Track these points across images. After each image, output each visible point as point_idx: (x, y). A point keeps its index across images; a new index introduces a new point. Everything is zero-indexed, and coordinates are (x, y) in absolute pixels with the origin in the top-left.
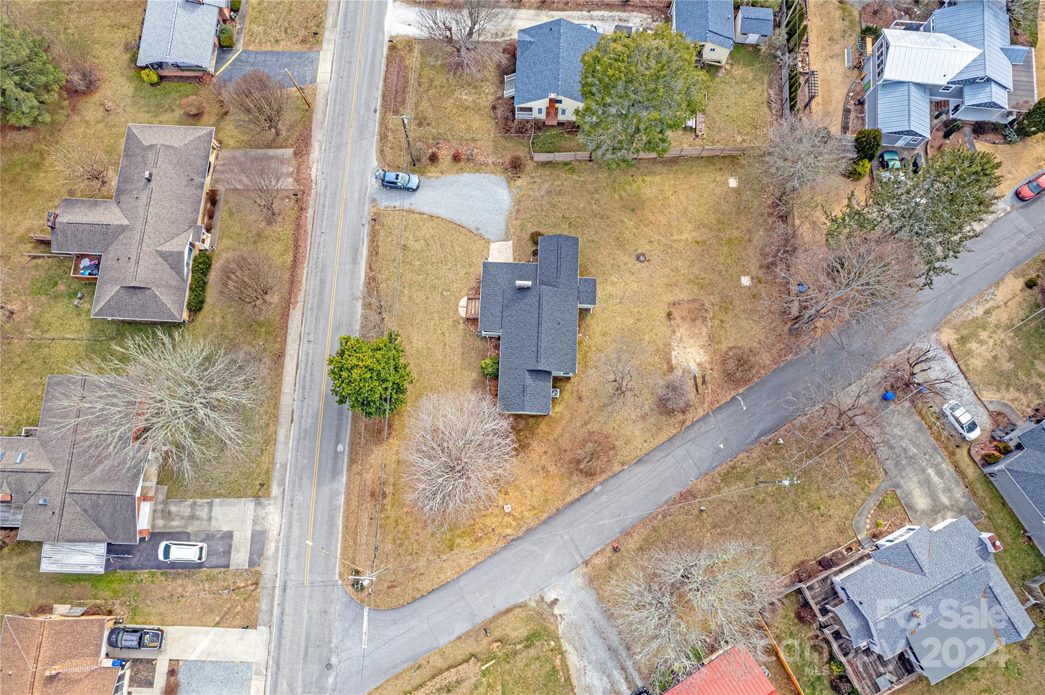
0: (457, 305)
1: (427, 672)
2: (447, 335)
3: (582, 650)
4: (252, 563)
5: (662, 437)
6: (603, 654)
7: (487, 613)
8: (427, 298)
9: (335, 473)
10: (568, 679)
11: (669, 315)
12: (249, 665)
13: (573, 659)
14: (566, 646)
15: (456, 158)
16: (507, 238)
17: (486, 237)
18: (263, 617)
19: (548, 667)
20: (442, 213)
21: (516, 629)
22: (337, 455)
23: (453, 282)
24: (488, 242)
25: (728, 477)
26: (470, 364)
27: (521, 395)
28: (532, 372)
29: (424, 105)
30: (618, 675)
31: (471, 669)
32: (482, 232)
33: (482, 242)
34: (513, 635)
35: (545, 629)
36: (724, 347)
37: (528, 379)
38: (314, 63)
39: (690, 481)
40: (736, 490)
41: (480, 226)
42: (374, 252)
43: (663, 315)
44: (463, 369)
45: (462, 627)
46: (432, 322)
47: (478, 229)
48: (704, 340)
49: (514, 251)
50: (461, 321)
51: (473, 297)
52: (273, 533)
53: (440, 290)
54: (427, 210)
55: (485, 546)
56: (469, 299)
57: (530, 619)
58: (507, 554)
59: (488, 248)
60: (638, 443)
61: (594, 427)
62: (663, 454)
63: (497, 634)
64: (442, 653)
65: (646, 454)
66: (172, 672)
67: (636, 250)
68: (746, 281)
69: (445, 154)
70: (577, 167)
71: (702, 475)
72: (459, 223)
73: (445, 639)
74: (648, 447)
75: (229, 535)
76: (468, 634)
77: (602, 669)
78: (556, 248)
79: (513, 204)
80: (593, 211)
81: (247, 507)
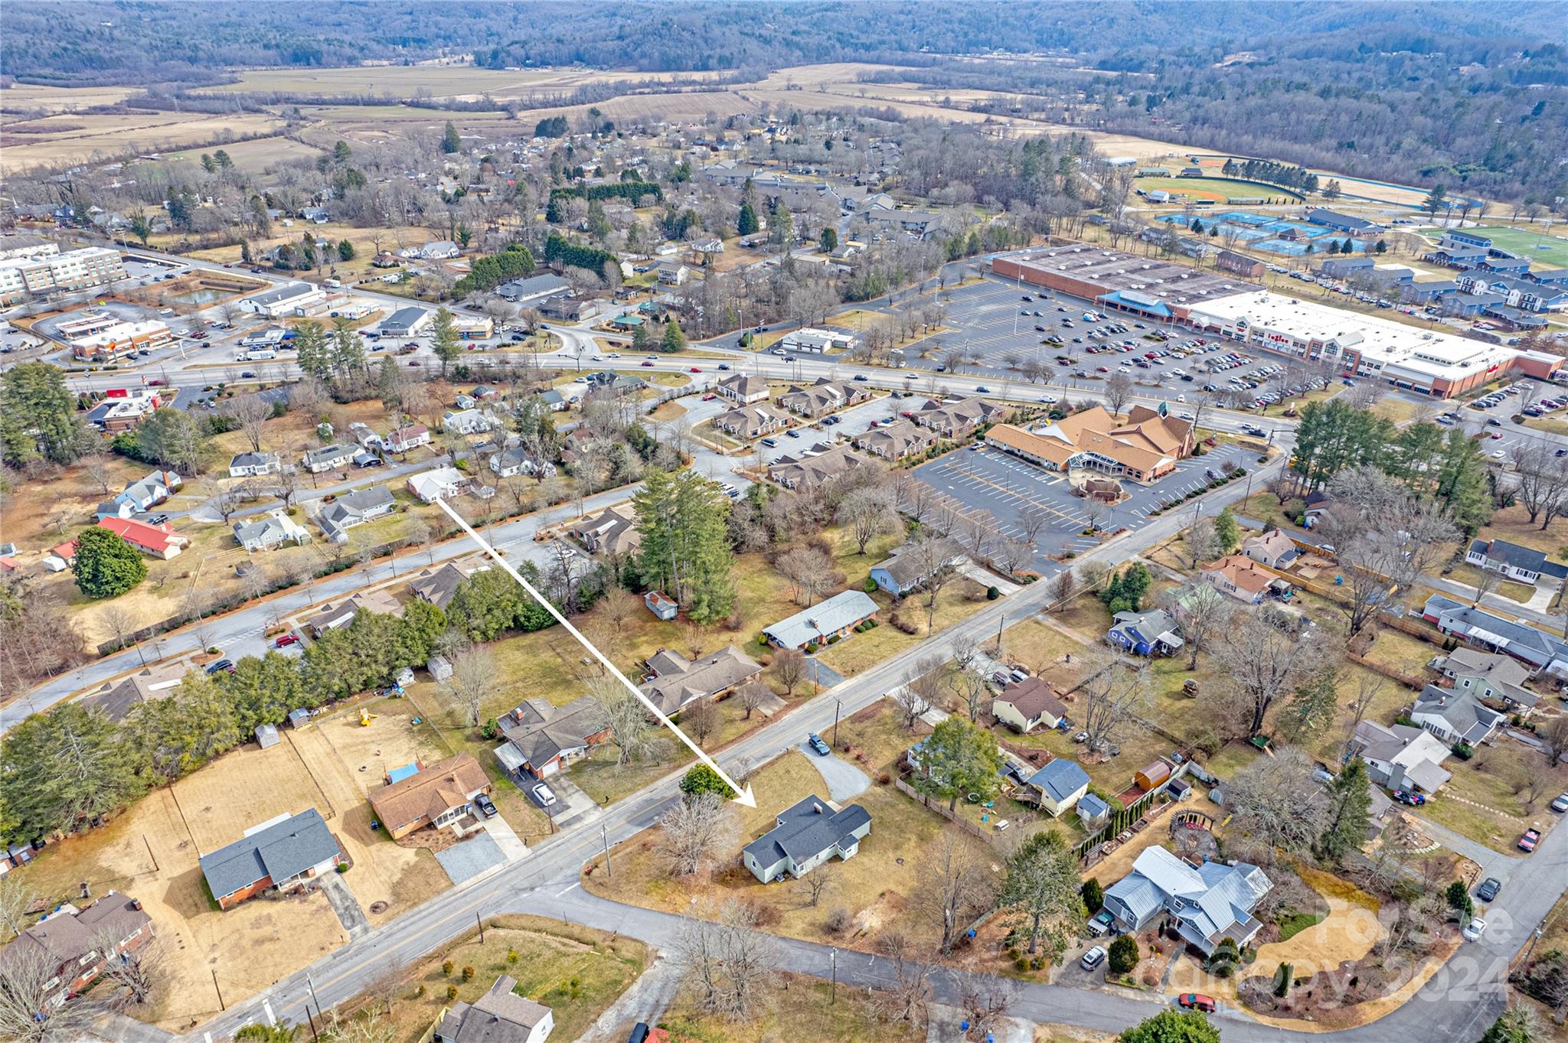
1: (566, 930)
3: (644, 989)
4: (561, 825)
5: (810, 939)
6: (651, 1001)
7: (624, 931)
9: (640, 824)
10: (619, 994)
11: (882, 895)
12: (505, 857)
13: (635, 988)
14: (640, 981)
15: (858, 758)
16: (842, 804)
17: (834, 795)
18: (536, 847)
19: (618, 978)
20: (823, 773)
21: (628, 951)
22: (652, 819)
24: (833, 797)
25: (820, 986)
28: (777, 844)
29: (870, 730)
30: (647, 1012)
33: (827, 797)
34: (624, 953)
35: (641, 964)
36: (895, 931)
37: (771, 846)
38: (839, 682)
39: (797, 969)
40: (817, 996)
41: (836, 789)
42: (771, 763)
43: (880, 892)
45: (607, 927)
47: (833, 790)
48: (887, 919)
52: (585, 822)
54: (818, 767)
55: (664, 907)
57: (640, 953)
58: (667, 918)
59: (830, 800)
60: (793, 931)
61: (780, 907)
62: (800, 947)
63: (617, 945)
64: (583, 929)
65: (791, 940)
66: (477, 832)
67: (901, 856)
69: (854, 753)
71: (806, 973)
72: (827, 782)
73: (592, 925)
74: (796, 937)
75: (568, 807)
76: (605, 932)
77: (643, 1005)
78: (855, 812)
79: (864, 793)
80: (900, 826)
81: (589, 804)
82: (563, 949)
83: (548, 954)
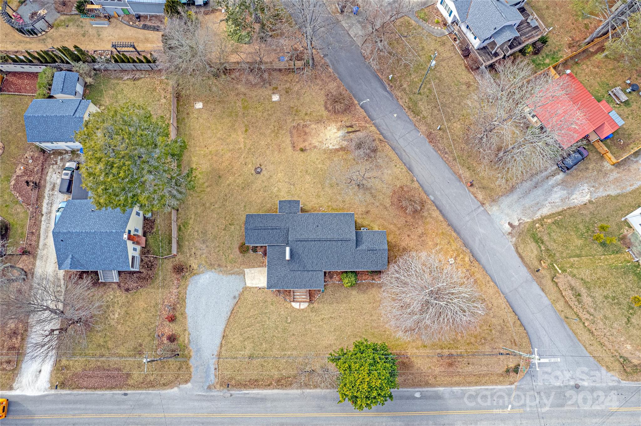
0: (299, 310)
1: (569, 313)
2: (323, 316)
3: (539, 205)
5: (392, 154)
6: (539, 191)
7: (524, 271)
8: (293, 335)
9: (438, 397)
10: (559, 213)
11: (302, 150)
13: (545, 211)
14: (538, 216)
15: (172, 319)
16: (242, 273)
17: (241, 290)
19: (554, 227)
20: (220, 328)
21: (531, 250)
22: (423, 397)
23: (279, 315)
24: (245, 288)
25: (416, 113)
26: (345, 297)
27: (375, 252)
28: (357, 245)
29: (121, 350)
30: (552, 181)
31: (562, 280)
32: (237, 294)
33: (245, 293)
34: (535, 252)
35: (529, 230)
36: (325, 113)
37: (363, 247)
39: (421, 136)
40: (422, 106)
41: (232, 296)
42: (254, 383)
43: (302, 154)
44: (349, 302)
45: (536, 288)
46: (313, 329)
47: (235, 297)
48: (320, 127)
49: (254, 267)
50: (312, 306)
51: (292, 298)
53: (287, 325)
54: (218, 341)
56: (294, 301)
57: (524, 241)
58: (483, 260)
59: (250, 288)
60: (397, 171)
61: (387, 202)
62: (404, 154)
63: (536, 263)
64: (554, 302)
65: (405, 165)
67: (252, 174)
68: (276, 98)
69: (169, 329)
70: (183, 221)
71: (416, 128)
72: (229, 313)
73: (546, 301)
74: (400, 164)
76: (540, 284)
77: (549, 191)
78: (256, 231)
79: (213, 270)
80: (220, 207)
82: (583, 291)
83: (598, 293)
